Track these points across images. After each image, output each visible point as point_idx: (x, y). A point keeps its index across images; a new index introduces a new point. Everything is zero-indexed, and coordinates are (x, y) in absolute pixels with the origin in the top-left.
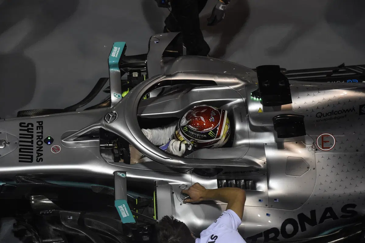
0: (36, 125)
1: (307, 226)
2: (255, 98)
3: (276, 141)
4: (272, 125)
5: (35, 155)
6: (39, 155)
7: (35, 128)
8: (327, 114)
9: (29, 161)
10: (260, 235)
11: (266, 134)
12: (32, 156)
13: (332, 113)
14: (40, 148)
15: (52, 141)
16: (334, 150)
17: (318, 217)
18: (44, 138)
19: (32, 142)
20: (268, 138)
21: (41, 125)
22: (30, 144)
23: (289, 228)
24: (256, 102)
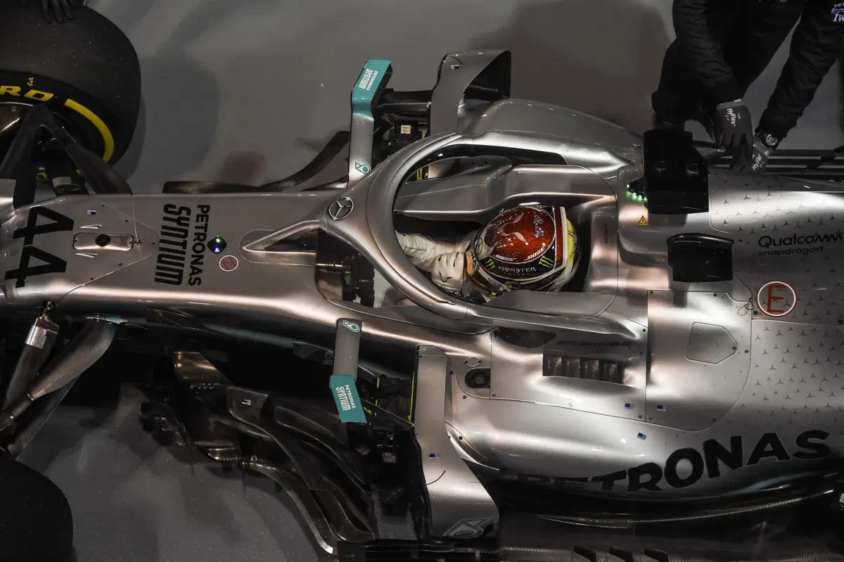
0: (196, 211)
1: (722, 467)
2: (634, 196)
3: (671, 287)
4: (665, 253)
5: (187, 271)
6: (196, 271)
7: (193, 217)
8: (782, 242)
9: (175, 281)
10: (620, 475)
11: (654, 271)
12: (181, 272)
13: (794, 239)
14: (198, 258)
15: (223, 246)
16: (792, 317)
17: (747, 450)
18: (208, 240)
19: (184, 245)
20: (657, 280)
21: (205, 212)
22: (180, 248)
23: (684, 466)
24: (636, 203)
